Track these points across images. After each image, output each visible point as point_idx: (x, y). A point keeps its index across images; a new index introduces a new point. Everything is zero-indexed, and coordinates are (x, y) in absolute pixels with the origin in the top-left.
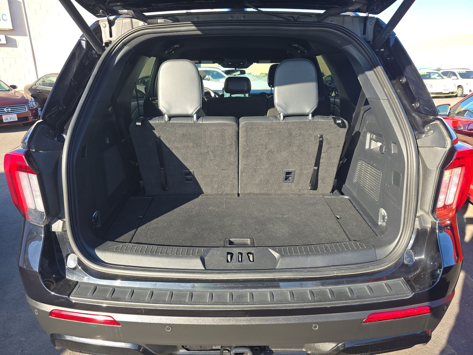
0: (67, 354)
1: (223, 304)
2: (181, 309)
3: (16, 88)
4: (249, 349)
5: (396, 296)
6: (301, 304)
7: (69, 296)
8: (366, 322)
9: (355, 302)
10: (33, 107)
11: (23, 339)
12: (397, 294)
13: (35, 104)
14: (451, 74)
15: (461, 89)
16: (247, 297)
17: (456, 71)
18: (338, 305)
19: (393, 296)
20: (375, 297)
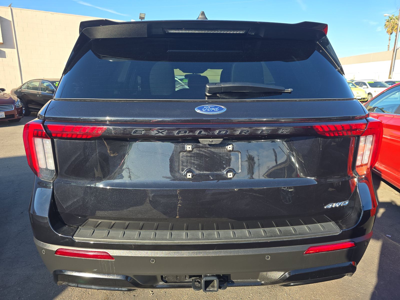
0: (58, 299)
1: (197, 239)
2: (163, 244)
3: (5, 91)
4: (217, 277)
5: (329, 233)
6: (257, 239)
7: (73, 237)
8: (307, 254)
9: (298, 237)
10: (18, 106)
11: (19, 289)
12: (329, 232)
13: (21, 104)
14: (362, 84)
15: (371, 96)
16: (215, 235)
17: (366, 82)
18: (284, 240)
19: (326, 233)
20: (313, 233)
